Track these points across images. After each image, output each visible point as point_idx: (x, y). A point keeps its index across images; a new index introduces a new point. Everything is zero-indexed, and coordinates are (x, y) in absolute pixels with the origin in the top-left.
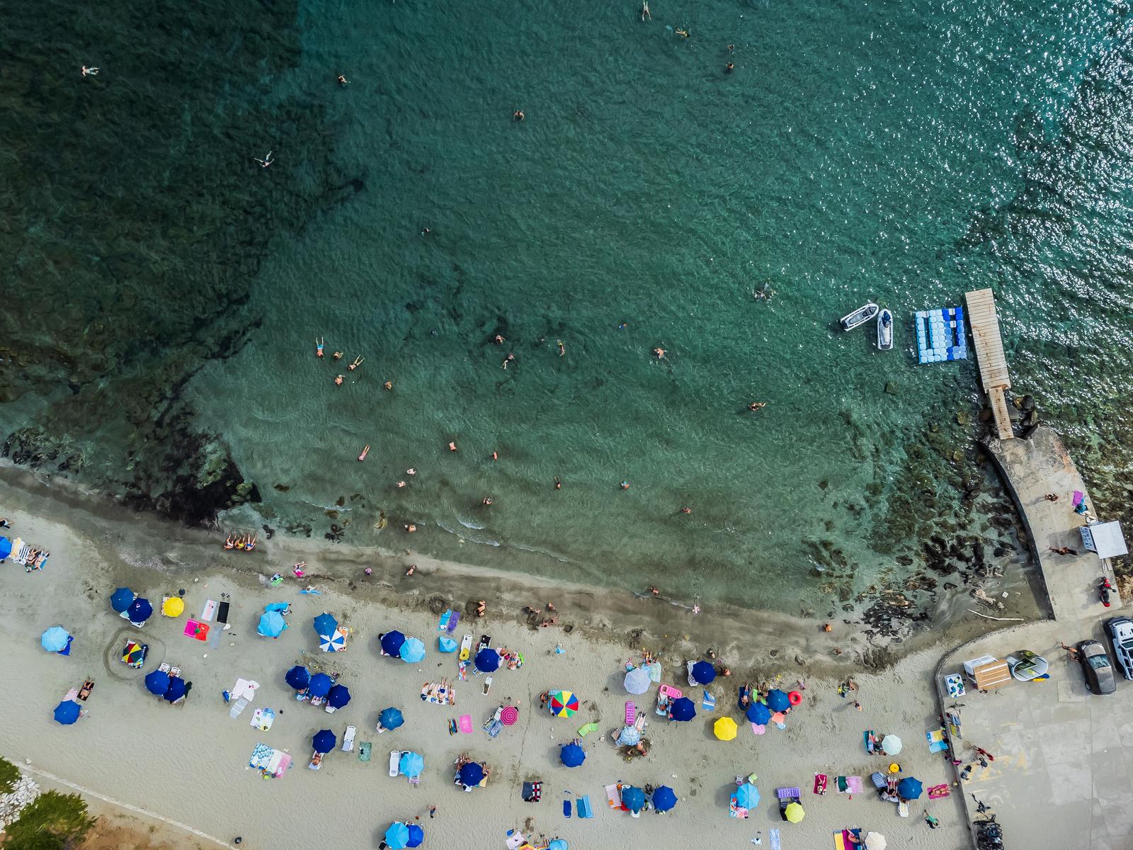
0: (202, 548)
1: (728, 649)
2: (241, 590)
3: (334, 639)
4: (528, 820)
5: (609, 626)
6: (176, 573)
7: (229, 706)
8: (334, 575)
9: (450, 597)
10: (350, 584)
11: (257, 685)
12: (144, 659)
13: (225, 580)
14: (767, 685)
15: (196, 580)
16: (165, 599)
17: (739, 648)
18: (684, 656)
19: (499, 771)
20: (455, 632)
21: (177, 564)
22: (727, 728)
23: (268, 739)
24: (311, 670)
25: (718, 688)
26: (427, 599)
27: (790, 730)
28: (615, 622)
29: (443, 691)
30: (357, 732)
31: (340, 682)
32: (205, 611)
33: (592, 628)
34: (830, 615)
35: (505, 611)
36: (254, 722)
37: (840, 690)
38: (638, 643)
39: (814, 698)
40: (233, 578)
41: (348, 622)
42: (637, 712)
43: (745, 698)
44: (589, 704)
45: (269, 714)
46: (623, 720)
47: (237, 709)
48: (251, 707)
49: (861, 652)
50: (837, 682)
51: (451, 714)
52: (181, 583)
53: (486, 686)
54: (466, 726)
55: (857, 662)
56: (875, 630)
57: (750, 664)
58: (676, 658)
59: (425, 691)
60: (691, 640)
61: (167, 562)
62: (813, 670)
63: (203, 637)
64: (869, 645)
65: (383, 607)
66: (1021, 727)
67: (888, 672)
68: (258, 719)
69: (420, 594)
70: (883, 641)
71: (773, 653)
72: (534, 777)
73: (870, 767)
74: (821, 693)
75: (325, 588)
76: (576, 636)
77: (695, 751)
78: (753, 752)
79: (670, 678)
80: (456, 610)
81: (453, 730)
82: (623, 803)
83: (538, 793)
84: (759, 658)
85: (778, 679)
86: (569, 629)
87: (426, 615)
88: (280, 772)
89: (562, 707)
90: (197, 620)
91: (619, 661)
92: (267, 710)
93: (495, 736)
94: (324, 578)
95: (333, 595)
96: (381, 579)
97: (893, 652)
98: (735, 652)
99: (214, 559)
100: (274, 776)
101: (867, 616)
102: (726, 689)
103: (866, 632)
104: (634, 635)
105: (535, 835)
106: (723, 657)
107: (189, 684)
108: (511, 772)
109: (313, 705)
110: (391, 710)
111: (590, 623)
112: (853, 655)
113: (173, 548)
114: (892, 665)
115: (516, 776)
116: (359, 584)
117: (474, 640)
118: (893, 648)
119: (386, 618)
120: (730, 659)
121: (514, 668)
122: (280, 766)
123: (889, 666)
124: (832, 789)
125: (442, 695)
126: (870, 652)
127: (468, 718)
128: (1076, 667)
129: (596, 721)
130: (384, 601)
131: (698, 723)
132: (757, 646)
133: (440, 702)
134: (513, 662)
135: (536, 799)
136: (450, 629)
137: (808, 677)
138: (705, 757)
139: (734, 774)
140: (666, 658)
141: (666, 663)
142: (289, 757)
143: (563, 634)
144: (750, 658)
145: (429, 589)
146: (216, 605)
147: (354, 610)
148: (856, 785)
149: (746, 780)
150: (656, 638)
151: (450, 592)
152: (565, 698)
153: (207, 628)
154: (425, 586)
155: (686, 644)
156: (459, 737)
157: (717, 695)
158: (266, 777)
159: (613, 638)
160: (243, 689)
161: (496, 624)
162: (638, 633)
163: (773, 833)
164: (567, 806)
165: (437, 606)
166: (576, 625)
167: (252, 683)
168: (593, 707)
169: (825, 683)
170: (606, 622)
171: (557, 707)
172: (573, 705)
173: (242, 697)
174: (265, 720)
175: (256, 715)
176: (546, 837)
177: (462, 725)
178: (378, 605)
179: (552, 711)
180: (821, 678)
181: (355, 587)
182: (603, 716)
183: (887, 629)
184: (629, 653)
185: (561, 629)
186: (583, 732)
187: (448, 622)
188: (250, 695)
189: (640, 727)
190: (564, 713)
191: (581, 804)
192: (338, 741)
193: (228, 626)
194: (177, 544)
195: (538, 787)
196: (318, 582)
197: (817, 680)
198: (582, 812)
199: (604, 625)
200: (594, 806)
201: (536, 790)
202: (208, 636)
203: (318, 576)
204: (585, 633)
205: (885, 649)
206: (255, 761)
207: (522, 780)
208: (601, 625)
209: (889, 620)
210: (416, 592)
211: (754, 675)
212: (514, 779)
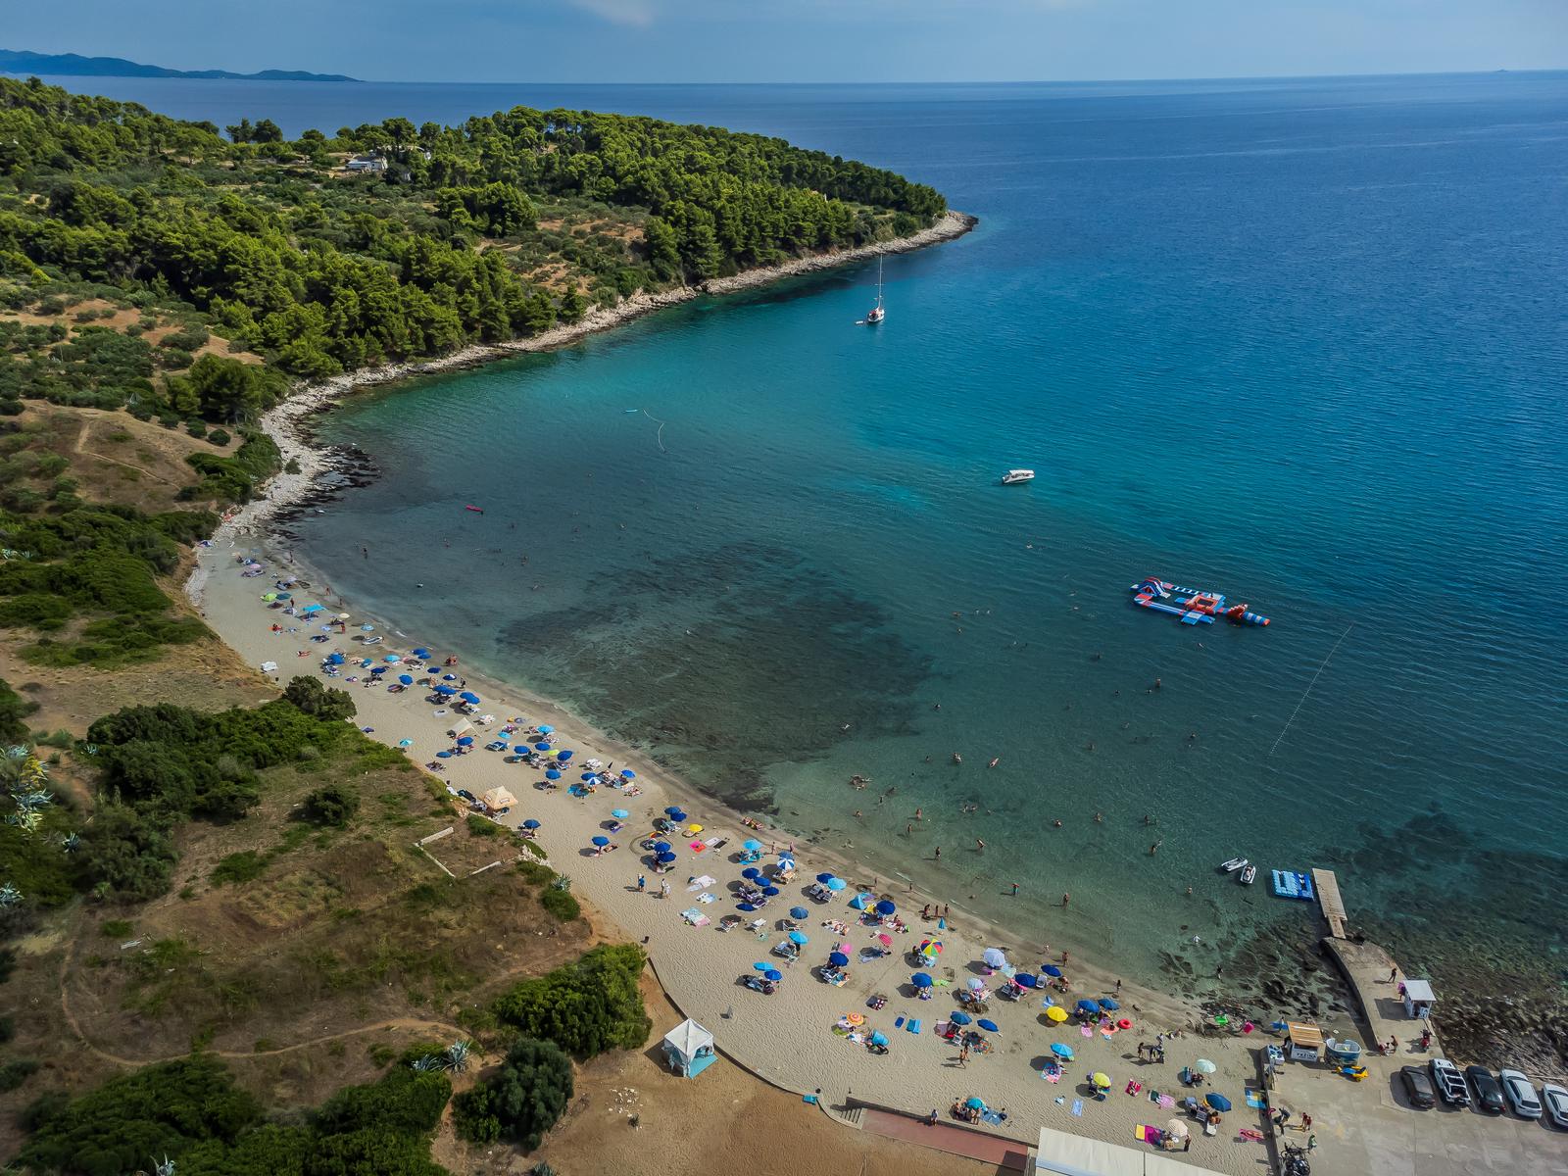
2: (739, 840)
7: (689, 885)
11: (715, 882)
13: (732, 834)
15: (716, 828)
19: (856, 983)
23: (703, 908)
30: (765, 924)
33: (970, 935)
34: (1171, 995)
36: (699, 897)
40: (737, 835)
43: (1081, 1012)
44: (949, 970)
45: (711, 898)
47: (692, 888)
48: (703, 890)
49: (1194, 1022)
51: (839, 938)
53: (874, 934)
54: (846, 949)
55: (1189, 1027)
56: (1210, 1015)
57: (1092, 995)
59: (827, 922)
62: (1147, 1016)
63: (700, 849)
64: (1202, 1021)
66: (1340, 1108)
67: (1216, 1040)
68: (704, 897)
72: (882, 996)
73: (1184, 1094)
76: (954, 935)
77: (1025, 1025)
78: (1076, 1044)
80: (874, 894)
82: (947, 1034)
83: (880, 1006)
88: (698, 924)
92: (711, 895)
99: (733, 825)
100: (692, 924)
101: (1205, 1006)
103: (1201, 1014)
105: (864, 1027)
107: (673, 867)
108: (865, 987)
112: (1186, 1022)
115: (868, 991)
122: (700, 922)
125: (838, 928)
126: (1202, 1026)
128: (1400, 1087)
129: (950, 981)
131: (1035, 1011)
133: (835, 930)
135: (876, 1008)
136: (865, 899)
137: (1141, 1018)
138: (1032, 1034)
141: (1022, 971)
142: (708, 921)
143: (947, 930)
146: (717, 840)
148: (1168, 1102)
150: (1019, 956)
153: (705, 848)
157: (1057, 1002)
158: (687, 923)
159: (984, 945)
160: (705, 880)
163: (1077, 1102)
164: (899, 1022)
165: (861, 889)
166: (958, 931)
167: (713, 880)
168: (951, 973)
173: (701, 884)
174: (707, 899)
175: (704, 895)
176: (873, 1032)
177: (843, 948)
182: (957, 980)
187: (865, 896)
188: (707, 885)
191: (912, 1023)
193: (718, 851)
195: (882, 1002)
197: (1148, 1023)
198: (911, 1027)
200: (921, 1027)
201: (880, 1003)
202: (703, 851)
204: (963, 935)
205: (1217, 1028)
206: (685, 914)
207: (872, 993)
208: (978, 937)
209: (1224, 1014)
210: (851, 878)
212: (865, 992)
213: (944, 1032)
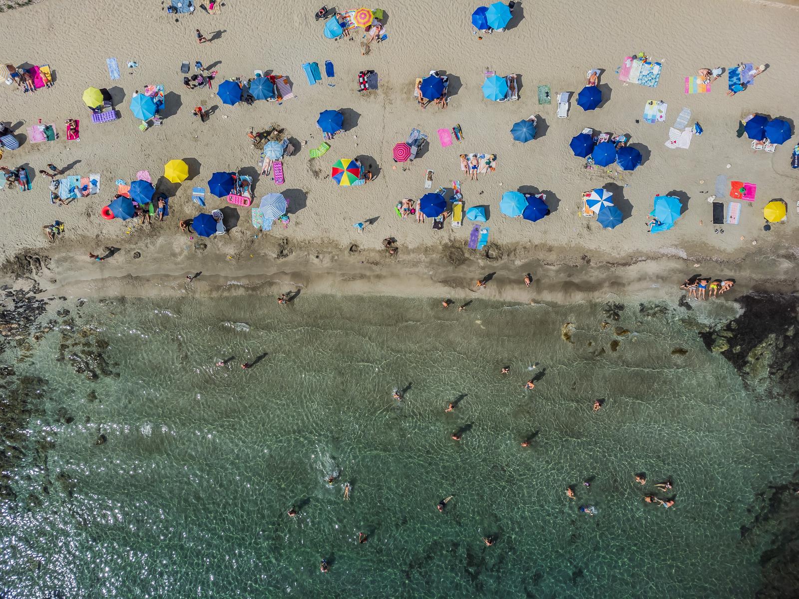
0: (754, 276)
1: (186, 253)
2: (704, 239)
3: (600, 204)
4: (368, 52)
5: (312, 257)
6: (776, 247)
7: (694, 119)
8: (608, 269)
9: (481, 262)
10: (589, 261)
11: (668, 144)
12: (794, 154)
13: (723, 246)
14: (140, 222)
15: (754, 243)
16: (784, 218)
17: (174, 255)
18: (230, 238)
19: (404, 96)
20: (471, 229)
21: (778, 256)
22: (174, 172)
23: (647, 92)
24: (616, 170)
25: (191, 212)
26: (505, 257)
27: (111, 179)
28: (307, 261)
29: (475, 167)
30: (555, 113)
31: (583, 161)
32: (738, 212)
33: (330, 253)
35: (422, 257)
36: (664, 107)
37: (61, 228)
38: (279, 245)
39: (89, 215)
40: (715, 250)
41: (585, 222)
42: (272, 175)
43: (161, 205)
44: (321, 176)
45: (650, 117)
46: (285, 165)
47: (685, 116)
48: (670, 121)
49: (45, 270)
50: (66, 236)
51: (462, 146)
52: (770, 237)
53: (430, 178)
54: (445, 136)
55: (47, 259)
56: (31, 294)
57: (160, 241)
58: (239, 235)
60: (225, 255)
61: (790, 257)
62: (93, 244)
63: (735, 184)
64: (36, 278)
65: (550, 243)
67: (12, 254)
68: (660, 111)
69: (513, 261)
70: (22, 285)
71: (138, 255)
72: (368, 96)
73: (23, 154)
74: (83, 222)
75: (615, 254)
76: (345, 242)
77: (207, 145)
78: (147, 152)
79: (242, 213)
80: (474, 251)
81: (457, 131)
82: (274, 83)
83: (361, 80)
84: (152, 248)
85: (128, 230)
86: (353, 248)
87: (504, 240)
88: (628, 62)
89: (348, 170)
90: (746, 202)
91: (297, 224)
92: (653, 121)
93: (414, 130)
94: (618, 264)
95: (605, 248)
96: (558, 271)
97: (9, 274)
98: (177, 250)
99: (739, 266)
100: (635, 57)
101: (42, 309)
102: (182, 211)
103: (41, 291)
104: (285, 252)
105: (359, 39)
106: (189, 243)
107: (740, 135)
108: (393, 97)
109: (607, 133)
110: (526, 140)
111: (333, 257)
112: (52, 265)
113: (786, 273)
114: (8, 261)
115: (386, 94)
116: (580, 262)
117: (450, 223)
118: (9, 279)
119: (545, 232)
120: (182, 242)
121: (404, 201)
122: (630, 68)
123: (12, 259)
124: (60, 127)
125: (475, 163)
126: (34, 271)
127: (444, 144)
129: (312, 160)
130: (550, 250)
131: (206, 174)
132: (155, 260)
133: (476, 156)
134: (405, 206)
135: (363, 74)
136: (476, 230)
137: (98, 236)
138: (196, 139)
139: (164, 126)
140: (249, 233)
141: (248, 229)
142: (622, 78)
143: (358, 243)
144: (162, 247)
145: (505, 267)
146: (728, 220)
147: (580, 235)
148: (34, 133)
149: (150, 124)
150: (262, 253)
151: (483, 268)
152: (346, 179)
153: (732, 194)
154: (509, 270)
155: (230, 250)
156: (450, 124)
157: (191, 204)
158: (641, 55)
159: (306, 246)
160: (681, 138)
161: (429, 243)
162: (281, 254)
163: (116, 75)
164: (330, 72)
165: (494, 251)
166: (347, 252)
167: (673, 146)
168: (316, 174)
169: (80, 232)
170: (316, 261)
171: (353, 169)
172: (336, 172)
173: (682, 130)
174: (652, 111)
175: (663, 114)
176: (347, 38)
177: (449, 136)
178: (556, 244)
179: (359, 164)
180: (84, 237)
181: (583, 258)
182: (306, 166)
183: (19, 297)
184: (289, 233)
185: (362, 247)
186: (323, 149)
187: (480, 237)
188: (673, 133)
189: (266, 161)
190: (345, 164)
191: (316, 75)
192: (574, 100)
193: (711, 200)
194: (783, 277)
195: (362, 87)
196: (623, 258)
197: (89, 234)
198: (314, 69)
199: (317, 257)
200: (303, 76)
201: (364, 83)
202: (730, 187)
203: (624, 265)
204: (336, 246)
205: (18, 276)
206: (656, 69)
207: (379, 91)
208: (321, 256)
209: (16, 307)
210: (518, 263)
211: (155, 231)
212: (388, 89)
213: (280, 83)
